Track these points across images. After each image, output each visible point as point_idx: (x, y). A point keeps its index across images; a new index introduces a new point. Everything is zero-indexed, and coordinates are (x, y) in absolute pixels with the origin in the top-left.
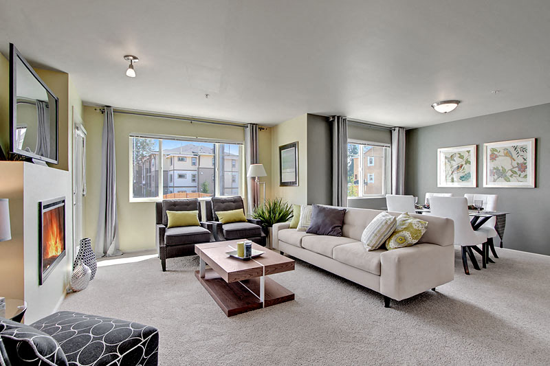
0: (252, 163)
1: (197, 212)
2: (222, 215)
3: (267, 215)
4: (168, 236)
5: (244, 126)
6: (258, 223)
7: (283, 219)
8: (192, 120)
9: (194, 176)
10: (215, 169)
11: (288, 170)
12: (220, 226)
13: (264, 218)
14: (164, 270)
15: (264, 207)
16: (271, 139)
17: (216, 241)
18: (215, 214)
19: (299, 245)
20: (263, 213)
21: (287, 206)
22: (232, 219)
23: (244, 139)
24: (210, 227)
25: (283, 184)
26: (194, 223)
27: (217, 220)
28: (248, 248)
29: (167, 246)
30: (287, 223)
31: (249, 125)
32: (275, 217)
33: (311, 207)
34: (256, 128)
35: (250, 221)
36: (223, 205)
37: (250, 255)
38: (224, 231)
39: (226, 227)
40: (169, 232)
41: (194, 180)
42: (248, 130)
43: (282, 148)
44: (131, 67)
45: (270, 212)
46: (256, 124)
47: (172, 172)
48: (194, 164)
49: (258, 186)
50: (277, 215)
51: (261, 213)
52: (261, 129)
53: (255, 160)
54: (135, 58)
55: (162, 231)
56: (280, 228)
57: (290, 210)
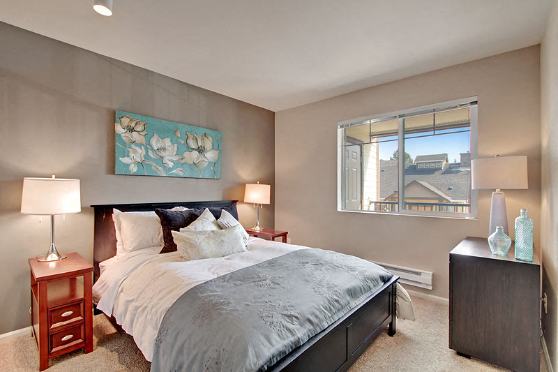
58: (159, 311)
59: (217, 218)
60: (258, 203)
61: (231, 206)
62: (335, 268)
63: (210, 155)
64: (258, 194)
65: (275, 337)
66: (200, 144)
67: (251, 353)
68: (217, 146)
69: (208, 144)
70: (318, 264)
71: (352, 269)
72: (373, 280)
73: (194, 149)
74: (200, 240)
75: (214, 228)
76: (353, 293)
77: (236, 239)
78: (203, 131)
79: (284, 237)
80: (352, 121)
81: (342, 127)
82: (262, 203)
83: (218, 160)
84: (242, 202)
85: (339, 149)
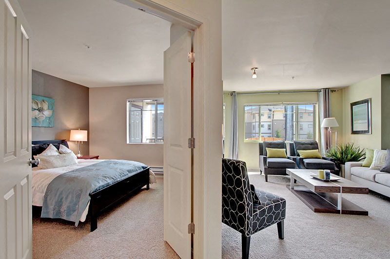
0: (325, 117)
1: (285, 149)
2: (302, 153)
3: (339, 155)
4: (269, 162)
5: (318, 91)
6: (331, 160)
7: (355, 158)
8: (279, 92)
9: (269, 126)
10: (286, 120)
11: (360, 121)
12: (302, 159)
13: (337, 158)
14: (267, 181)
15: (335, 149)
16: (342, 97)
17: (299, 168)
18: (297, 152)
19: (372, 179)
20: (336, 153)
21: (359, 150)
22: (310, 156)
23: (318, 100)
24: (294, 159)
25: (354, 132)
26: (283, 156)
27: (299, 156)
28: (328, 174)
29: (268, 168)
30: (359, 162)
31: (322, 90)
32: (347, 157)
33: (385, 152)
34: (327, 91)
35: (324, 158)
36: (302, 146)
37: (329, 179)
38: (305, 163)
39: (306, 161)
40: (269, 160)
41: (269, 129)
42: (322, 94)
43: (353, 105)
44: (255, 73)
45: (342, 153)
46: (329, 88)
47: (254, 124)
48: (269, 117)
49: (331, 135)
50: (349, 156)
51: (334, 153)
52: (332, 91)
53: (327, 115)
54: (256, 68)
55: (265, 159)
56: (352, 166)
57: (363, 153)
58: (44, 186)
59: (58, 149)
60: (80, 140)
61: (64, 142)
62: (123, 164)
63: (47, 113)
64: (80, 136)
65: (100, 182)
66: (39, 106)
67: (93, 185)
68: (52, 107)
69: (45, 106)
70: (116, 163)
71: (130, 164)
72: (139, 167)
73: (35, 109)
74: (52, 160)
75: (58, 154)
76: (129, 171)
77: (72, 158)
78: (41, 98)
79: (97, 158)
80: (134, 99)
81: (129, 102)
82: (82, 140)
83: (52, 115)
84: (69, 141)
85: (128, 110)
